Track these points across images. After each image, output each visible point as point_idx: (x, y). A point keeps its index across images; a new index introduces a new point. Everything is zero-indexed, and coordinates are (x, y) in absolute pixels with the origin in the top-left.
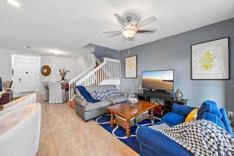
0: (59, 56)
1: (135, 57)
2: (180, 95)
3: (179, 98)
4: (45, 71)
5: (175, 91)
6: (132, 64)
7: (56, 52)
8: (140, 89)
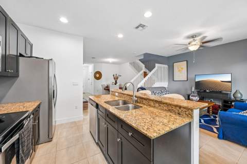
0: (113, 63)
1: (186, 62)
2: (239, 95)
3: (238, 98)
4: (98, 75)
5: (233, 91)
6: (182, 68)
7: (111, 60)
8: (193, 90)
